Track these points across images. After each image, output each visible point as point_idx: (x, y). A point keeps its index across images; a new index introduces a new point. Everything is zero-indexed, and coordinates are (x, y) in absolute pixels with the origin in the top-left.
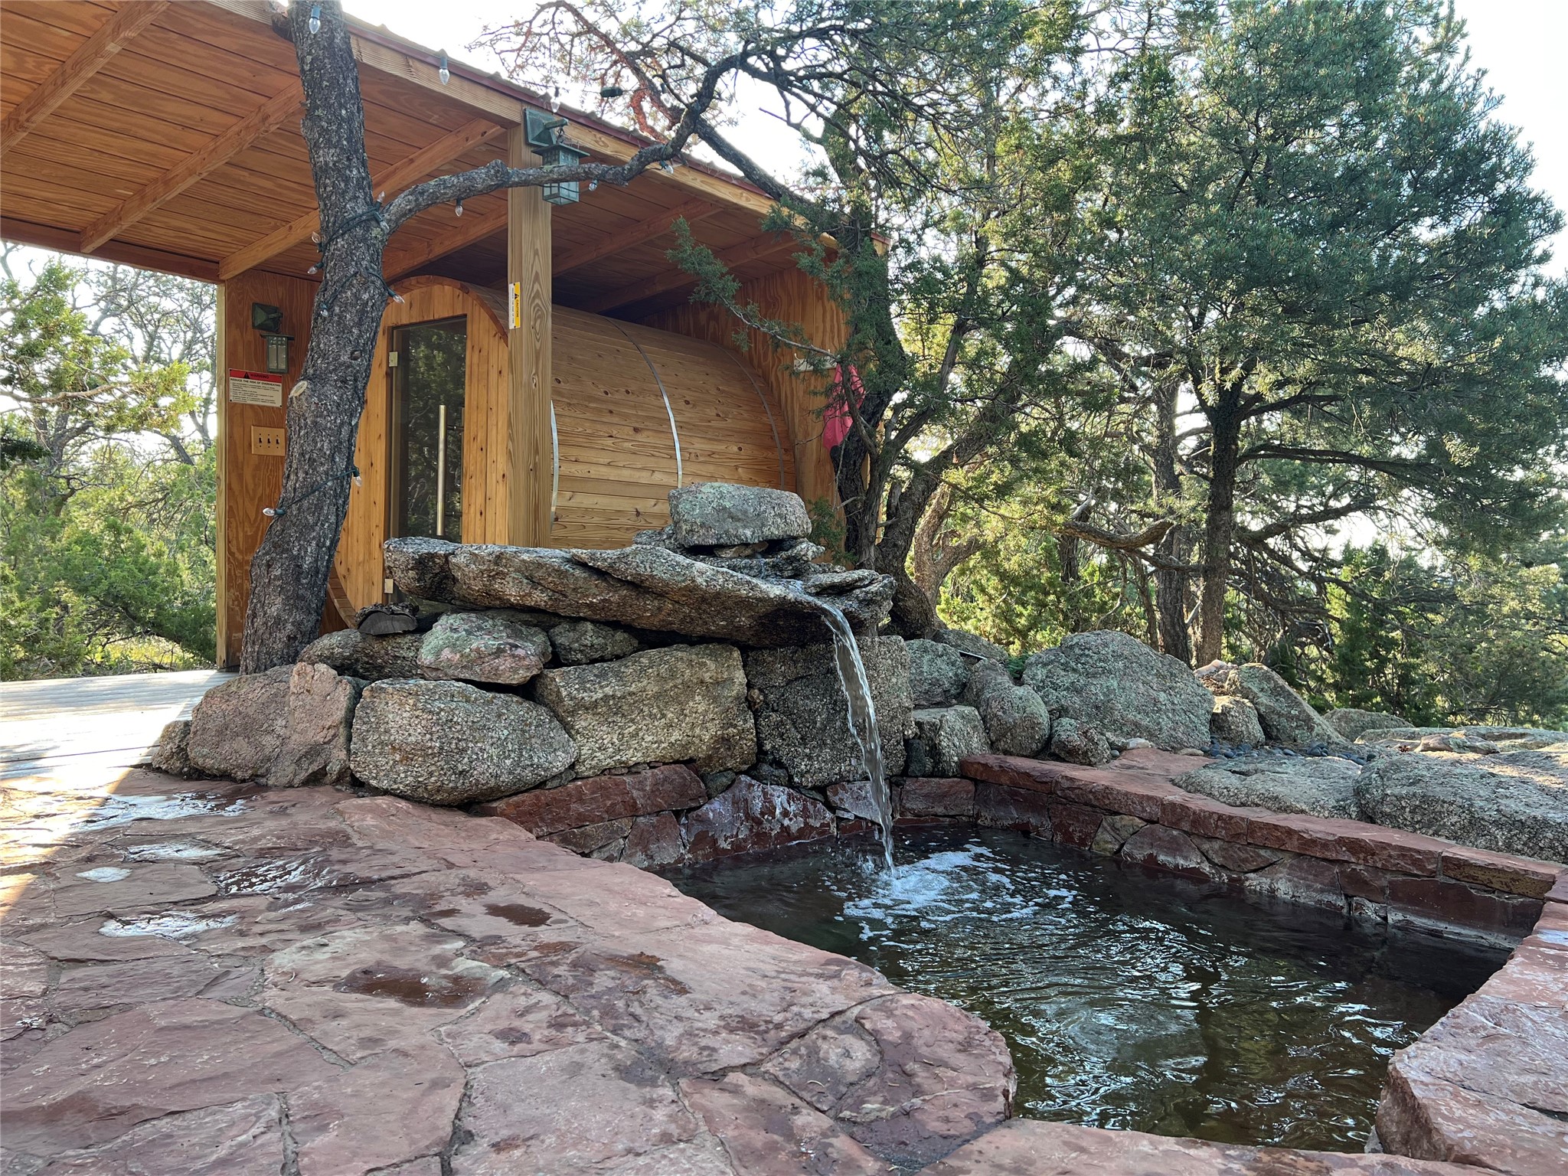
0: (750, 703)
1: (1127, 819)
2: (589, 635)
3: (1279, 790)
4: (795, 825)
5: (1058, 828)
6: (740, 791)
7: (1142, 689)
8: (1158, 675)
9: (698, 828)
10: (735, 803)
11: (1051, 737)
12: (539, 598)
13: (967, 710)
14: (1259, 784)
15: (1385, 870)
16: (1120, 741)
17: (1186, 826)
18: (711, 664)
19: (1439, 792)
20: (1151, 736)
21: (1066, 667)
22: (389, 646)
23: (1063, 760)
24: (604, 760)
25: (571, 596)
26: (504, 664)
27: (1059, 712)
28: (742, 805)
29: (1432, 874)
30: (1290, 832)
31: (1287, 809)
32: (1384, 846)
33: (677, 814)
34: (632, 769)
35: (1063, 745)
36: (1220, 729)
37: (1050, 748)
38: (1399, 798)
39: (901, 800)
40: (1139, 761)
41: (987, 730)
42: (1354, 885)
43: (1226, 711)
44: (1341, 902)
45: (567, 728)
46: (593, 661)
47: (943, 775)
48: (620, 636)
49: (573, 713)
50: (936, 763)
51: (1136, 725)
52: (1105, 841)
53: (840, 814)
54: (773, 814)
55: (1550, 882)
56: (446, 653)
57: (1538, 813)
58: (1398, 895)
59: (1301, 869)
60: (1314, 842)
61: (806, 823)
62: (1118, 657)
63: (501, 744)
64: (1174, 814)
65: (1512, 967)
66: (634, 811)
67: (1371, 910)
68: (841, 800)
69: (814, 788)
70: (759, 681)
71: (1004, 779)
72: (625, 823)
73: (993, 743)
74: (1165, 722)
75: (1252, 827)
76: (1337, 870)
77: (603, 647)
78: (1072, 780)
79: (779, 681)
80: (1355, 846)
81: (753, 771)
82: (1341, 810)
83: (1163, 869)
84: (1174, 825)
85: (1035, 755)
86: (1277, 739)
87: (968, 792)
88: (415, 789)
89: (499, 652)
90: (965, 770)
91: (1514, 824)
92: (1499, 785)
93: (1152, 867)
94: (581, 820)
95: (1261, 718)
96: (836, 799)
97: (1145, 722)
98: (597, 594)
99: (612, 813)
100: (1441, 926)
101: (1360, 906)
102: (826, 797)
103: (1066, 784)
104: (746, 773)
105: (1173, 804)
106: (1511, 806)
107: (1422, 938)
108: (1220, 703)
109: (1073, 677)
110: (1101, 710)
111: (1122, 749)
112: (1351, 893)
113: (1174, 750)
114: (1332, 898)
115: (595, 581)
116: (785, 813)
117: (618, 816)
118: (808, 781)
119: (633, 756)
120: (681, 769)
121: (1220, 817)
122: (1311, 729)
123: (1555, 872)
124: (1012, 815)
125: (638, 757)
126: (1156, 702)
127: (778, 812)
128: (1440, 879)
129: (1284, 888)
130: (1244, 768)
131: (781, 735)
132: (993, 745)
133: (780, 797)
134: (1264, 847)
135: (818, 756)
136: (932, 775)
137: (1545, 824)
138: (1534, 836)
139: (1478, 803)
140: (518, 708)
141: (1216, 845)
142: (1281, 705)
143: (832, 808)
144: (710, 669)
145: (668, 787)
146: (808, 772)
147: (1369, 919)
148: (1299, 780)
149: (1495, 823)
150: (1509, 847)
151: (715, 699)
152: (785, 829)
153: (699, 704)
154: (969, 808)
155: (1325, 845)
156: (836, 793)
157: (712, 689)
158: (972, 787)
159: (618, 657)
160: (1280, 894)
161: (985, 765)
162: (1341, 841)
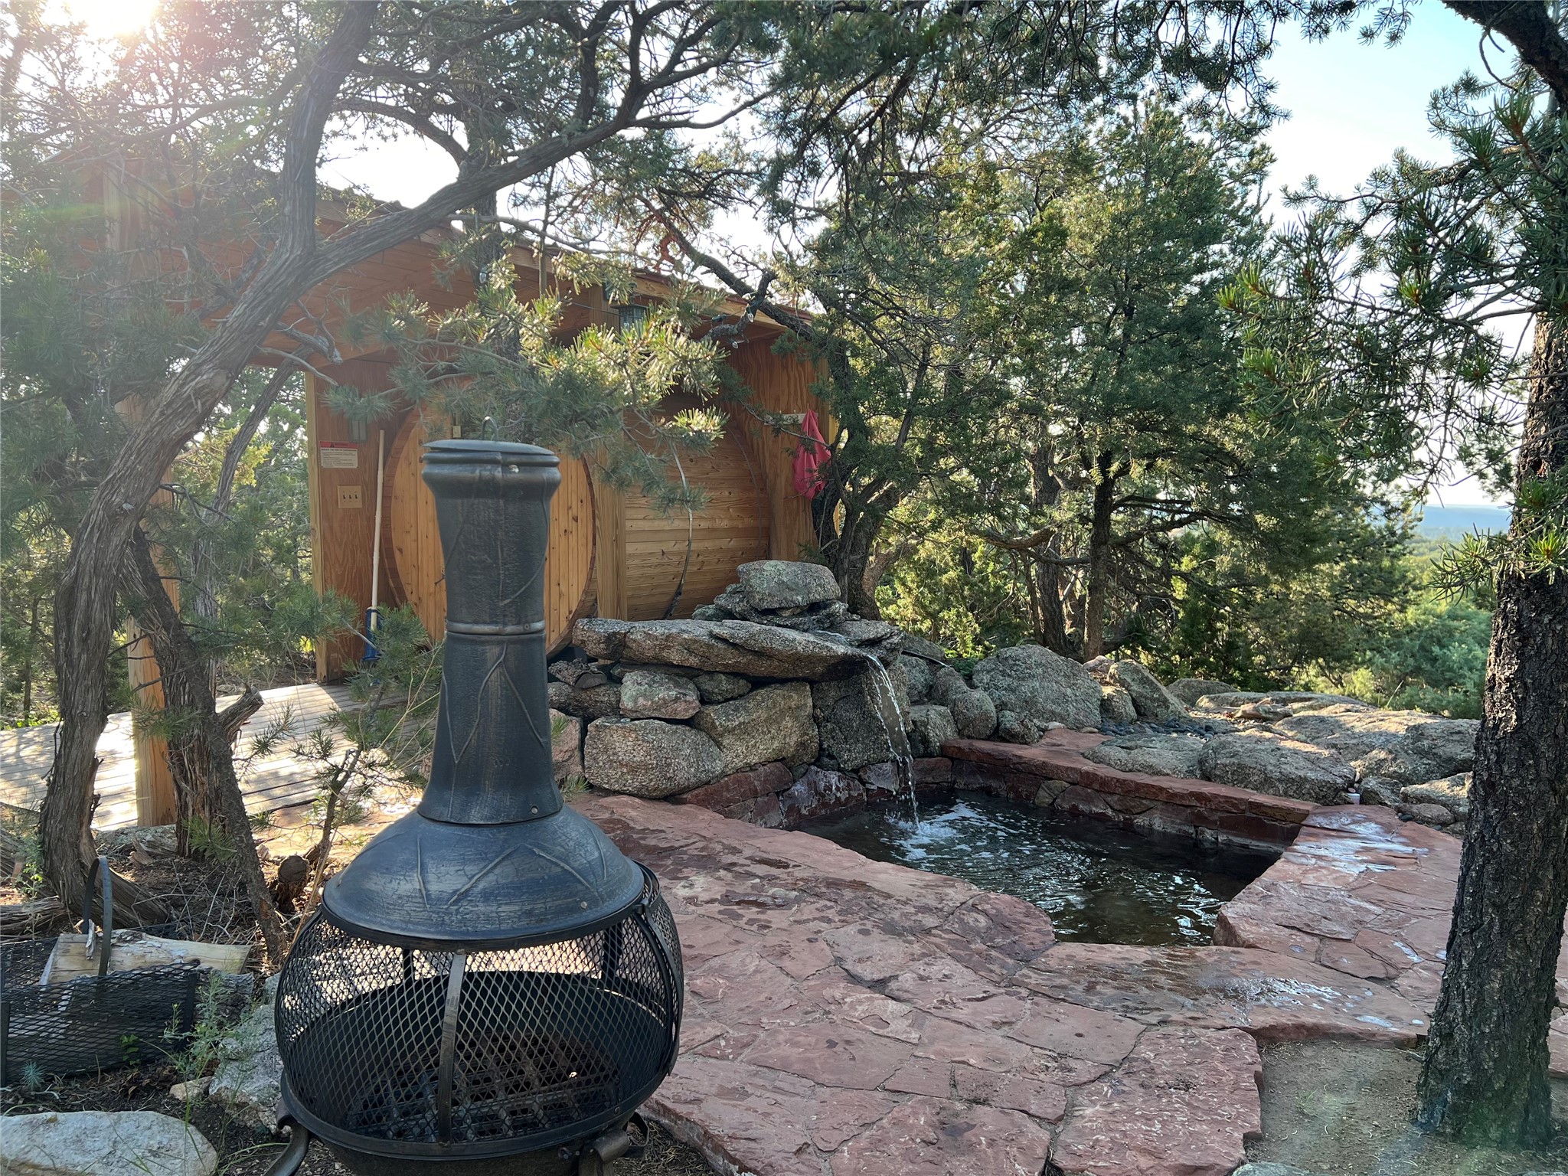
0: (815, 718)
1: (1058, 783)
2: (725, 684)
3: (1152, 761)
4: (843, 796)
5: (1011, 789)
6: (811, 777)
7: (1055, 687)
8: (1065, 676)
9: (789, 802)
10: (809, 784)
11: (999, 724)
12: (693, 661)
13: (942, 709)
14: (1140, 756)
15: (1216, 810)
16: (1043, 725)
17: (1096, 786)
18: (795, 696)
19: (1247, 761)
20: (1062, 720)
21: (1003, 673)
22: (591, 694)
23: (1008, 741)
24: (739, 763)
25: (713, 659)
26: (680, 707)
27: (1001, 707)
28: (813, 785)
29: (1243, 811)
30: (1161, 789)
31: (1159, 773)
32: (1216, 796)
33: (778, 794)
34: (752, 768)
35: (1008, 731)
36: (1107, 711)
37: (999, 734)
38: (1225, 766)
40: (1057, 740)
41: (956, 722)
42: (1199, 820)
43: (1110, 698)
44: (1192, 830)
45: (719, 745)
46: (727, 700)
47: (931, 756)
48: (742, 682)
49: (722, 736)
50: (926, 748)
51: (1053, 712)
52: (1043, 797)
53: (868, 786)
54: (831, 790)
55: (1306, 815)
56: (641, 701)
57: (1302, 773)
58: (1225, 825)
59: (1168, 811)
60: (1175, 795)
61: (849, 794)
62: (1039, 665)
63: (687, 758)
64: (1088, 779)
65: (1279, 864)
66: (755, 794)
67: (1209, 834)
68: (868, 777)
69: (853, 770)
70: (819, 703)
71: (973, 757)
72: (750, 802)
73: (961, 731)
74: (1071, 709)
75: (1138, 786)
76: (1189, 811)
77: (733, 690)
78: (1020, 757)
79: (831, 702)
80: (1200, 797)
81: (817, 762)
82: (1191, 772)
83: (1082, 813)
84: (1088, 786)
85: (988, 738)
86: (1144, 715)
87: (947, 766)
88: (639, 790)
89: (676, 699)
90: (944, 751)
91: (1287, 780)
92: (1282, 756)
93: (1074, 812)
94: (729, 801)
95: (1134, 701)
96: (866, 777)
97: (1058, 710)
98: (732, 659)
99: (744, 797)
100: (1248, 842)
101: (1203, 832)
102: (860, 776)
103: (1015, 760)
104: (814, 764)
105: (1087, 773)
106: (1288, 769)
107: (1237, 850)
108: (1107, 691)
109: (1009, 680)
110: (1029, 703)
111: (1044, 730)
112: (1197, 824)
113: (1078, 729)
114: (1186, 828)
115: (731, 650)
116: (838, 789)
117: (748, 798)
118: (849, 766)
119: (753, 760)
120: (779, 764)
121: (1118, 780)
122: (1167, 708)
123: (1309, 808)
124: (979, 781)
125: (756, 760)
126: (1065, 695)
127: (833, 788)
128: (1248, 814)
129: (1158, 824)
130: (1129, 744)
131: (833, 737)
132: (960, 733)
133: (833, 778)
134: (1145, 798)
135: (854, 749)
136: (924, 756)
137: (1305, 779)
138: (1300, 787)
139: (1270, 768)
140: (691, 735)
141: (1116, 798)
142: (1147, 691)
143: (863, 783)
144: (795, 699)
145: (772, 777)
146: (848, 760)
147: (1207, 840)
148: (1165, 753)
149: (1279, 780)
150: (1286, 794)
151: (796, 718)
152: (838, 799)
153: (788, 722)
154: (949, 777)
155: (1182, 796)
156: (865, 773)
157: (794, 711)
158: (950, 763)
159: (741, 696)
160: (1156, 827)
161: (959, 749)
162: (1192, 794)
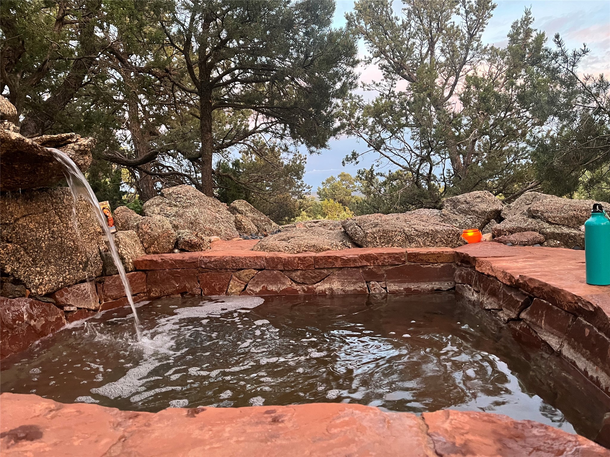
1: (247, 272)
4: (39, 323)
5: (205, 286)
11: (178, 239)
15: (383, 265)
16: (208, 239)
20: (218, 234)
27: (175, 228)
29: (404, 262)
30: (336, 258)
32: (381, 254)
36: (240, 228)
37: (179, 246)
39: (104, 291)
41: (142, 241)
42: (370, 276)
43: (240, 220)
44: (365, 286)
52: (236, 286)
53: (67, 308)
54: (22, 319)
58: (390, 276)
59: (344, 275)
60: (349, 260)
61: (46, 320)
64: (273, 263)
68: (66, 299)
69: (48, 295)
71: (166, 266)
73: (146, 249)
74: (222, 227)
75: (317, 260)
76: (361, 271)
78: (210, 257)
80: (368, 258)
82: (344, 244)
84: (274, 268)
85: (172, 251)
86: (259, 231)
87: (142, 279)
90: (137, 266)
95: (252, 222)
96: (63, 299)
102: (55, 299)
103: (207, 260)
105: (272, 258)
110: (194, 224)
111: (210, 242)
112: (368, 280)
113: (229, 240)
114: (361, 285)
116: (31, 317)
124: (174, 285)
127: (25, 317)
128: (407, 263)
129: (337, 286)
130: (281, 238)
131: (18, 260)
132: (147, 251)
133: (24, 305)
134: (324, 268)
135: (46, 272)
138: (433, 238)
141: (298, 273)
143: (61, 306)
146: (41, 284)
149: (417, 236)
150: (426, 244)
152: (32, 328)
154: (144, 288)
155: (355, 260)
156: (62, 296)
158: (144, 276)
160: (336, 289)
161: (152, 261)
162: (362, 257)
